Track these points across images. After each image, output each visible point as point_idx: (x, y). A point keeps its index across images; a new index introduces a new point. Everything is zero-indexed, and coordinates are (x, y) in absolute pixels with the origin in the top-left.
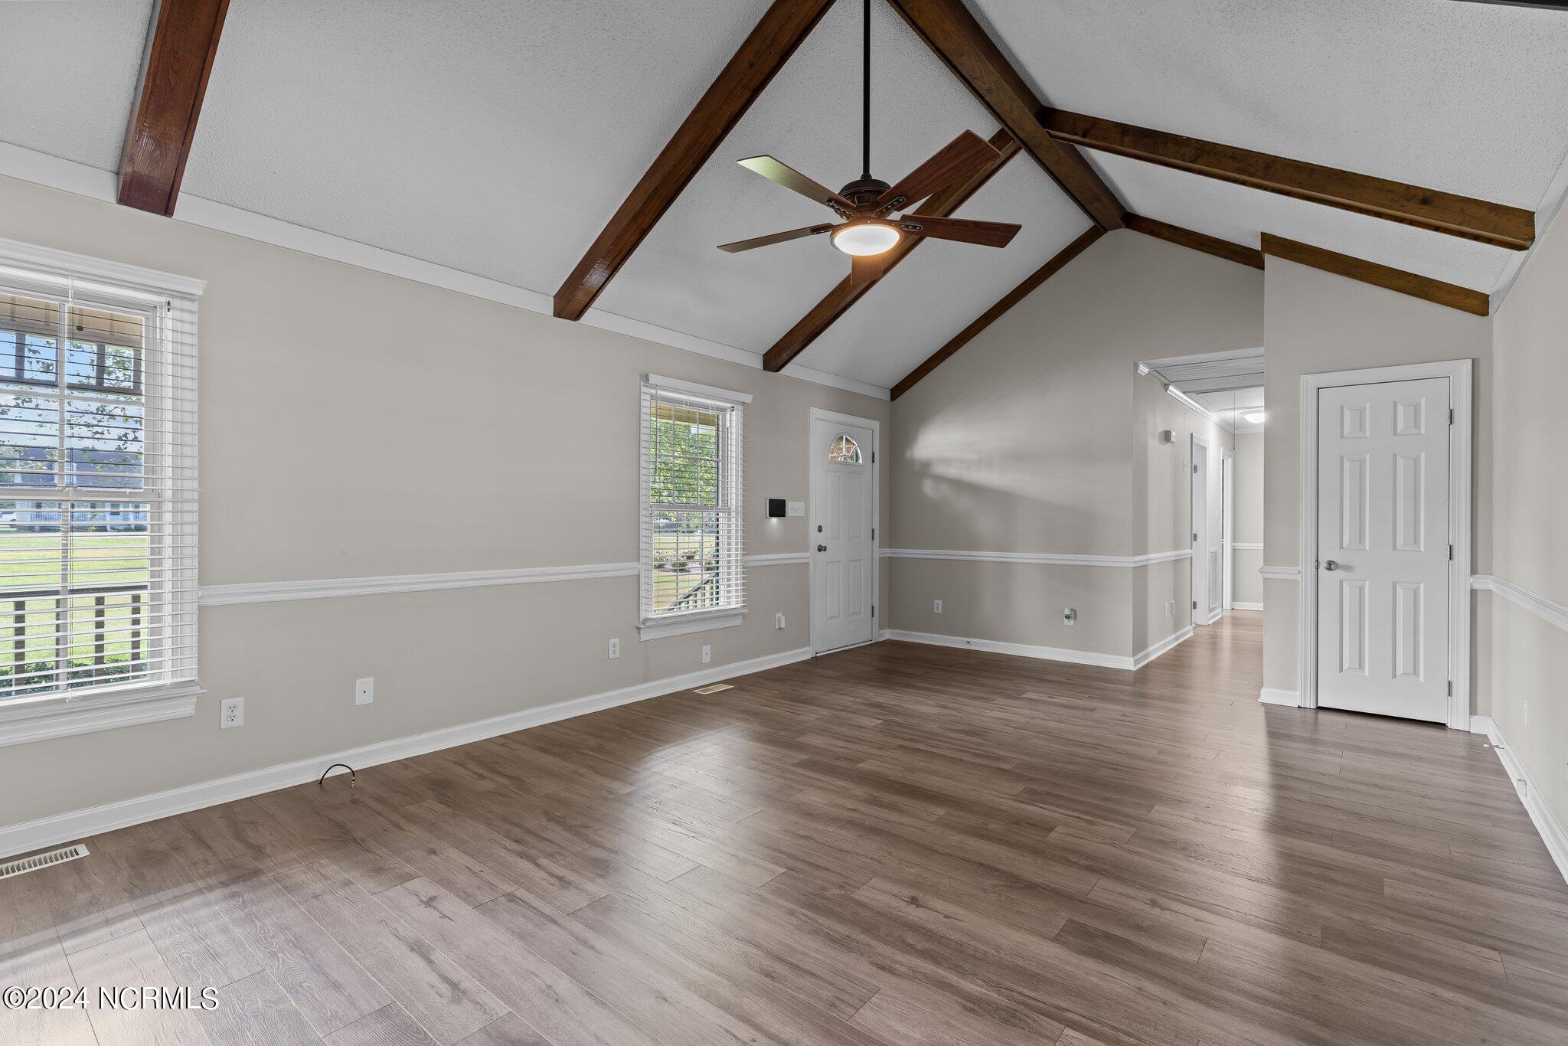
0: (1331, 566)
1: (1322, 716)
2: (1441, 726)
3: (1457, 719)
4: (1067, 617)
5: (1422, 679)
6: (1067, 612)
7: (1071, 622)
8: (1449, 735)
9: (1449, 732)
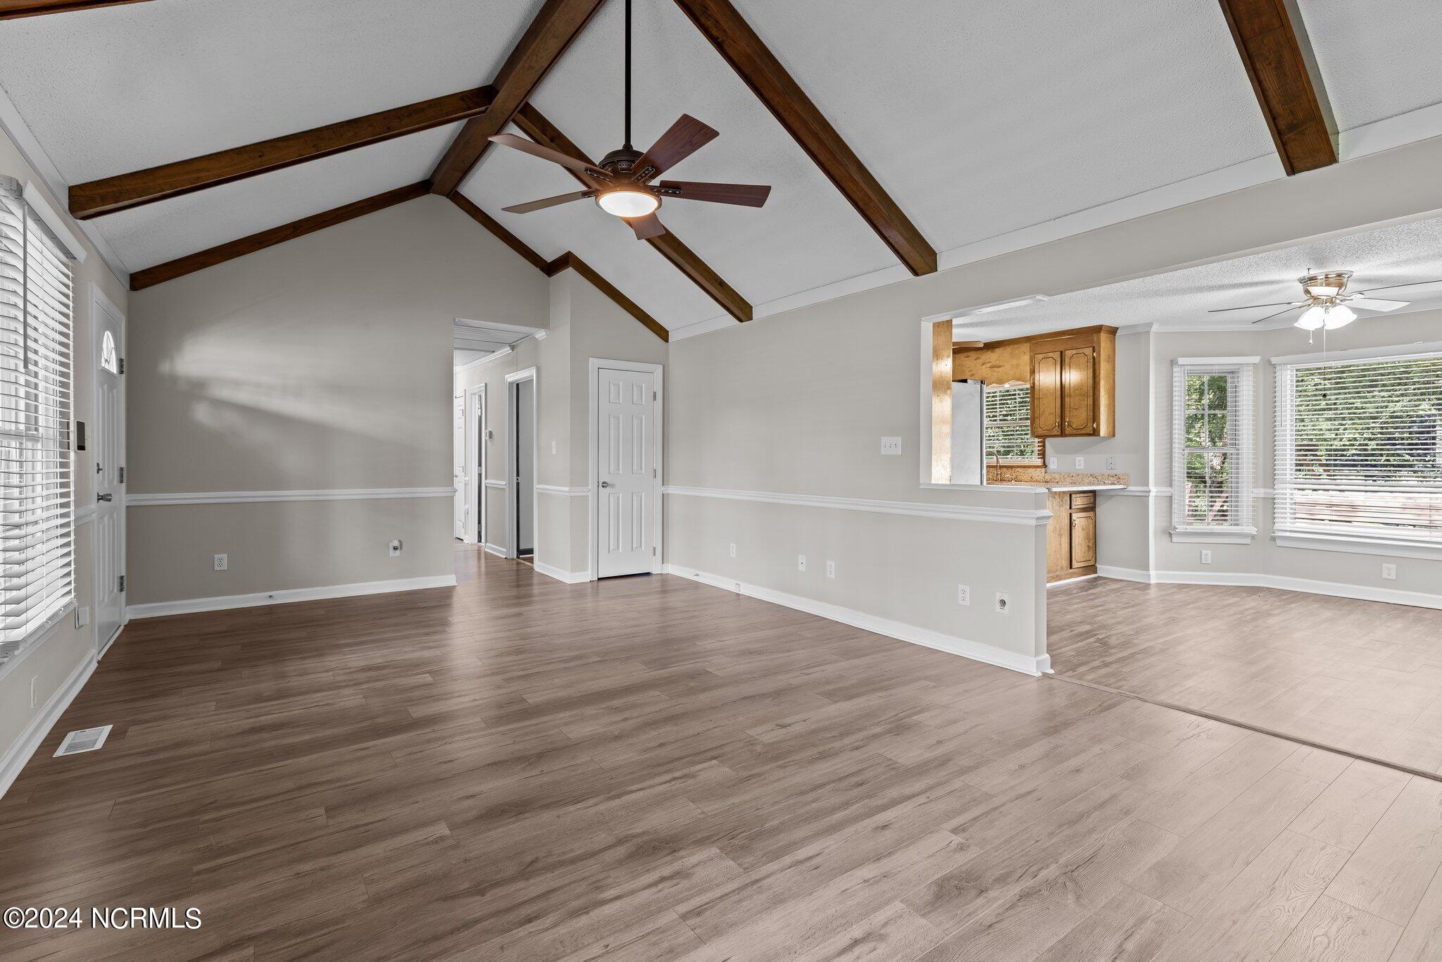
0: (605, 485)
1: (602, 583)
2: (648, 574)
3: (655, 569)
4: (395, 548)
5: (643, 549)
6: (396, 543)
7: (398, 552)
8: (654, 577)
9: (654, 576)
